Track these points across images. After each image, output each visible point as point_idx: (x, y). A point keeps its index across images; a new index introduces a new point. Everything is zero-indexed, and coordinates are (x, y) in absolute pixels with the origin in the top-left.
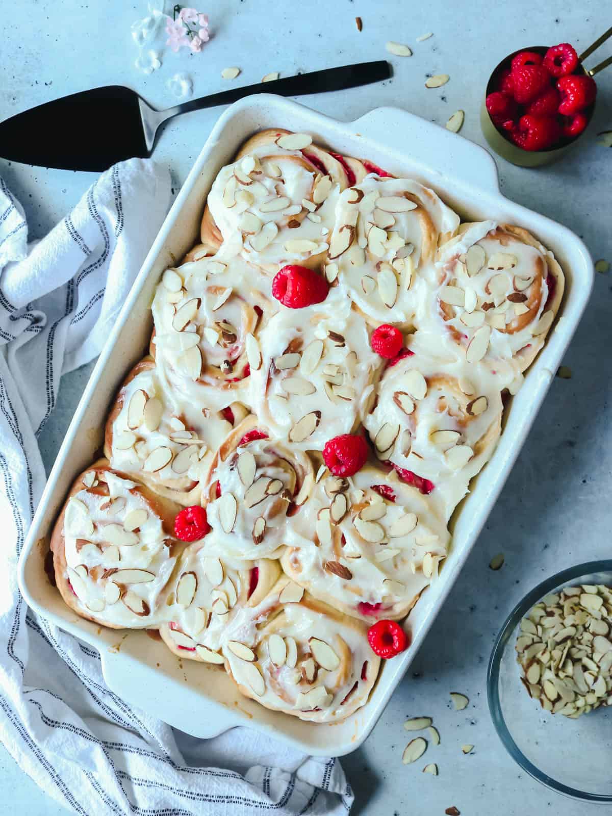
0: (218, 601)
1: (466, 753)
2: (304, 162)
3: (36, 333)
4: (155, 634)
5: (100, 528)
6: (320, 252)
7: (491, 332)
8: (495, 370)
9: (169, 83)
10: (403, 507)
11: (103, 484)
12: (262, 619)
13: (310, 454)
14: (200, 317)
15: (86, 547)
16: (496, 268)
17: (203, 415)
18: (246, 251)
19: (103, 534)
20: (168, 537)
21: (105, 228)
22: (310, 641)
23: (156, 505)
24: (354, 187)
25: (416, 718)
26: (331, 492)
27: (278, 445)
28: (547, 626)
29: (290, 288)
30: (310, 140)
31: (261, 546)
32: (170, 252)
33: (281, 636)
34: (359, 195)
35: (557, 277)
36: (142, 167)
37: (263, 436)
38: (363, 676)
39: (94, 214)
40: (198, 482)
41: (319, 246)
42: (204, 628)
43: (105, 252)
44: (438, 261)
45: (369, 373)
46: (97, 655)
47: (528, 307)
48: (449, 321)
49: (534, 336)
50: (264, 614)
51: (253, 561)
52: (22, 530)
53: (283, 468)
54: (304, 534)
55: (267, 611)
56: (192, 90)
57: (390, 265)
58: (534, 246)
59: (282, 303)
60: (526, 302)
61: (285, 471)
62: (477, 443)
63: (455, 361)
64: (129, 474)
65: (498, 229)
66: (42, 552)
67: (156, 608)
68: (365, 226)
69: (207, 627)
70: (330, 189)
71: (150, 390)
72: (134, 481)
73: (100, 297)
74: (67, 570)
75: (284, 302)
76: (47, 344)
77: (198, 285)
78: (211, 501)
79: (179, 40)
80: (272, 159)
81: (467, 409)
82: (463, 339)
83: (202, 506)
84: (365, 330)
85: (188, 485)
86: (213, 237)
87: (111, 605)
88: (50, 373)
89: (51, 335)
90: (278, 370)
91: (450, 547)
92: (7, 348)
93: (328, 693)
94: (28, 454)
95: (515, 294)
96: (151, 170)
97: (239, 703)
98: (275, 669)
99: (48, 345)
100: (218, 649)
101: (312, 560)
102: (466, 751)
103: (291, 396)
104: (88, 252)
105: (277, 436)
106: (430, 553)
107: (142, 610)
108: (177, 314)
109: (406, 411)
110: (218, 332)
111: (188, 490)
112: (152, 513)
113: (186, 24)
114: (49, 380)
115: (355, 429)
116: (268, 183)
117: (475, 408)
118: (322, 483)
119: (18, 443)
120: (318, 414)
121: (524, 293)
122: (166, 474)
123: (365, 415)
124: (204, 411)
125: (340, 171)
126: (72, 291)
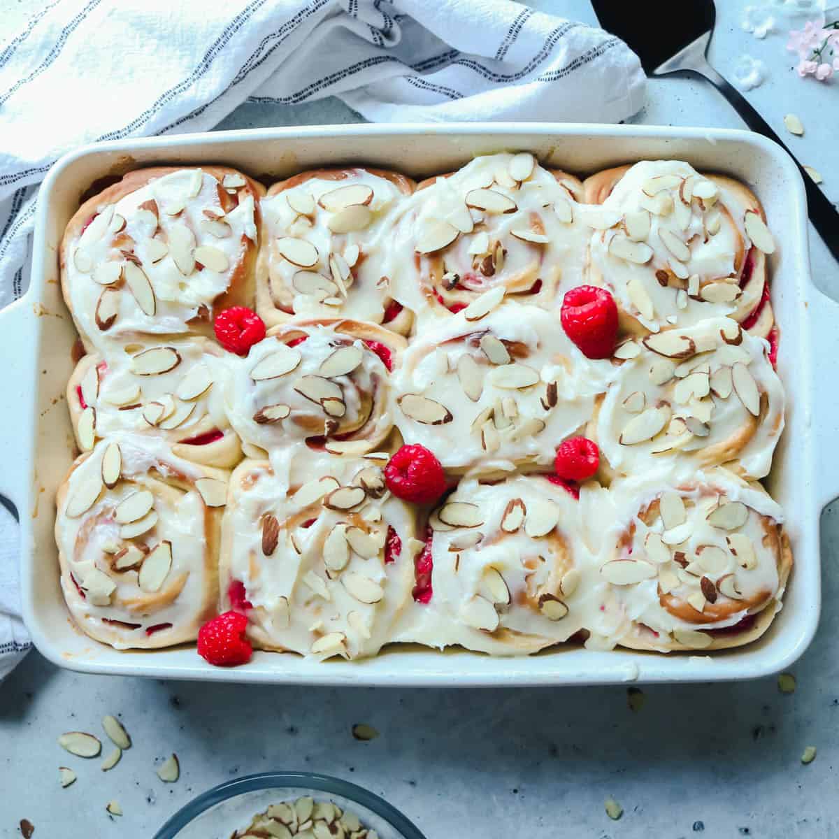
0: (159, 407)
1: (108, 809)
2: (742, 255)
3: (372, 41)
4: (79, 352)
5: (181, 220)
6: (646, 326)
7: (651, 578)
8: (606, 608)
9: (746, 57)
10: (385, 576)
11: (235, 199)
12: (163, 470)
13: (394, 432)
14: (495, 220)
15: (150, 214)
16: (732, 546)
17: (379, 280)
18: (603, 237)
19: (176, 229)
20: (209, 308)
21: (539, 62)
22: (165, 542)
23: (242, 276)
24: (742, 329)
25: (122, 727)
26: (361, 479)
27: (387, 387)
28: (316, 831)
29: (586, 308)
30: (770, 251)
31: (254, 425)
32: (554, 148)
33: (154, 505)
34: (736, 339)
35: (757, 628)
36: (633, 72)
37: (389, 366)
38: (151, 630)
39: (553, 38)
40: (293, 314)
41: (652, 320)
42: (118, 405)
43: (509, 77)
44: (705, 472)
45: (528, 456)
46: (18, 295)
47: (704, 609)
48: (639, 520)
49: (672, 634)
50: (171, 470)
51: (229, 426)
52: (130, 131)
53: (362, 407)
54: (293, 471)
55: (177, 472)
56: (751, 89)
57: (671, 418)
58: (780, 581)
59: (562, 309)
60: (709, 604)
61: (359, 412)
62: (508, 629)
63: (594, 552)
64: (263, 226)
65: (779, 526)
66: (115, 168)
67: (113, 336)
68: (702, 364)
69: (122, 409)
70: (726, 302)
71: (377, 204)
72: (259, 235)
73: (453, 97)
74: (110, 207)
75: (564, 312)
76: (367, 59)
77: (532, 200)
78: (280, 338)
79: (803, 44)
80: (726, 216)
81: (544, 595)
82: (625, 550)
83: (267, 332)
84: (577, 426)
85: (284, 303)
86: (597, 190)
87: (92, 278)
88: (333, 79)
89: (380, 60)
90: (479, 343)
91: (363, 658)
92: (340, 13)
93: (110, 596)
94: (223, 98)
95: (712, 585)
96: (634, 84)
97: (43, 494)
98: (109, 516)
99: (365, 62)
100: (100, 435)
101: (268, 497)
102: (111, 809)
103: (455, 375)
104: (500, 55)
105: (397, 381)
106: (346, 637)
107: (104, 319)
108: (486, 191)
109: (504, 523)
110: (488, 250)
111: (278, 306)
112: (230, 274)
113: (826, 43)
114: (324, 83)
115: (452, 473)
116: (697, 223)
117: (548, 605)
118: (367, 463)
119: (232, 78)
120: (449, 418)
121: (719, 595)
122: (285, 270)
123: (474, 476)
124: (383, 279)
125: (750, 305)
126: (443, 61)
